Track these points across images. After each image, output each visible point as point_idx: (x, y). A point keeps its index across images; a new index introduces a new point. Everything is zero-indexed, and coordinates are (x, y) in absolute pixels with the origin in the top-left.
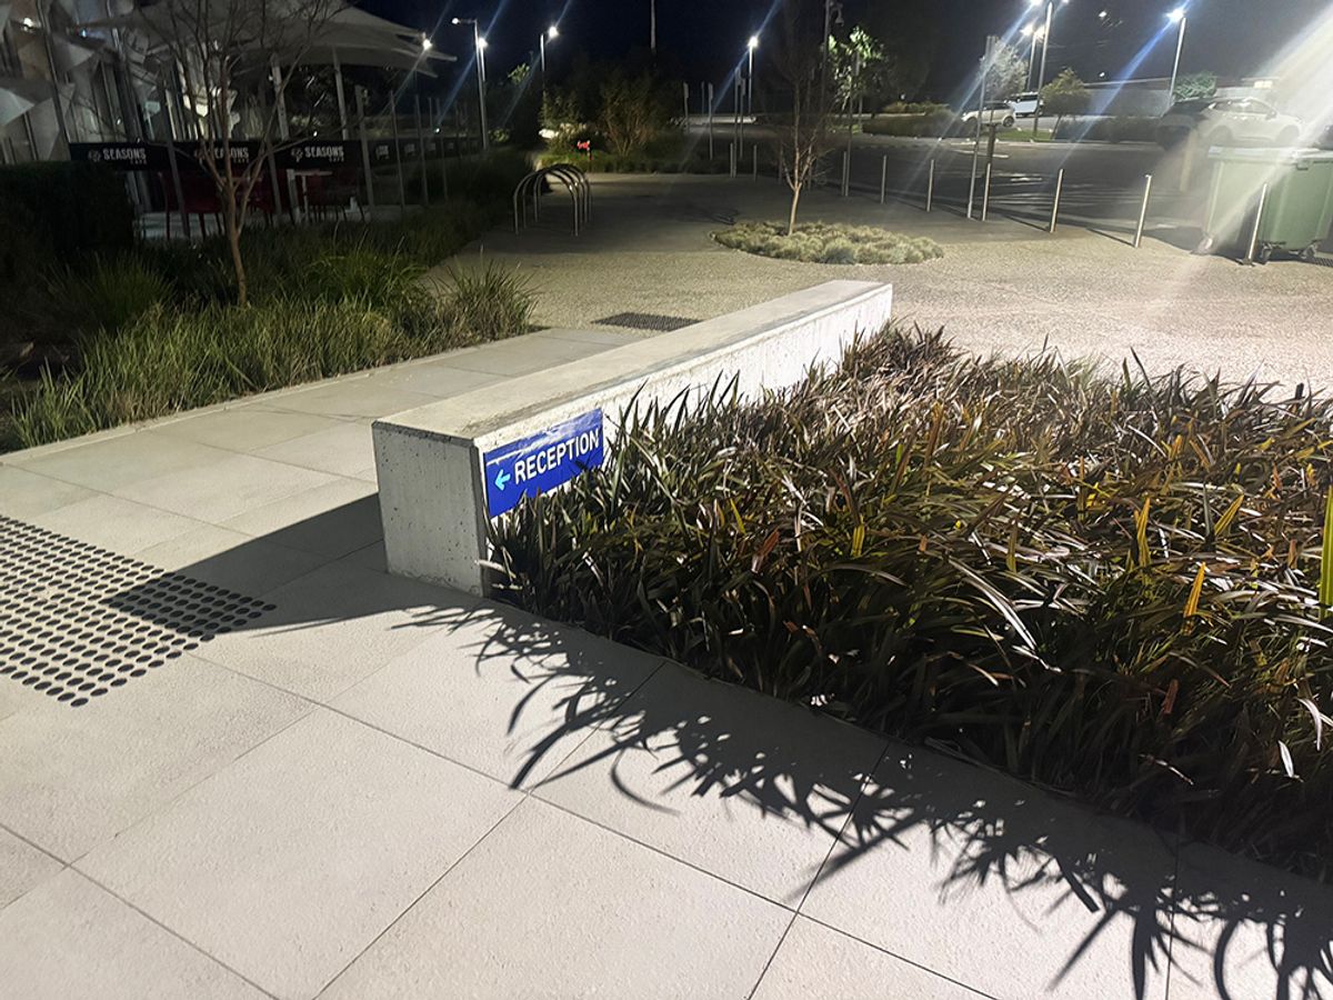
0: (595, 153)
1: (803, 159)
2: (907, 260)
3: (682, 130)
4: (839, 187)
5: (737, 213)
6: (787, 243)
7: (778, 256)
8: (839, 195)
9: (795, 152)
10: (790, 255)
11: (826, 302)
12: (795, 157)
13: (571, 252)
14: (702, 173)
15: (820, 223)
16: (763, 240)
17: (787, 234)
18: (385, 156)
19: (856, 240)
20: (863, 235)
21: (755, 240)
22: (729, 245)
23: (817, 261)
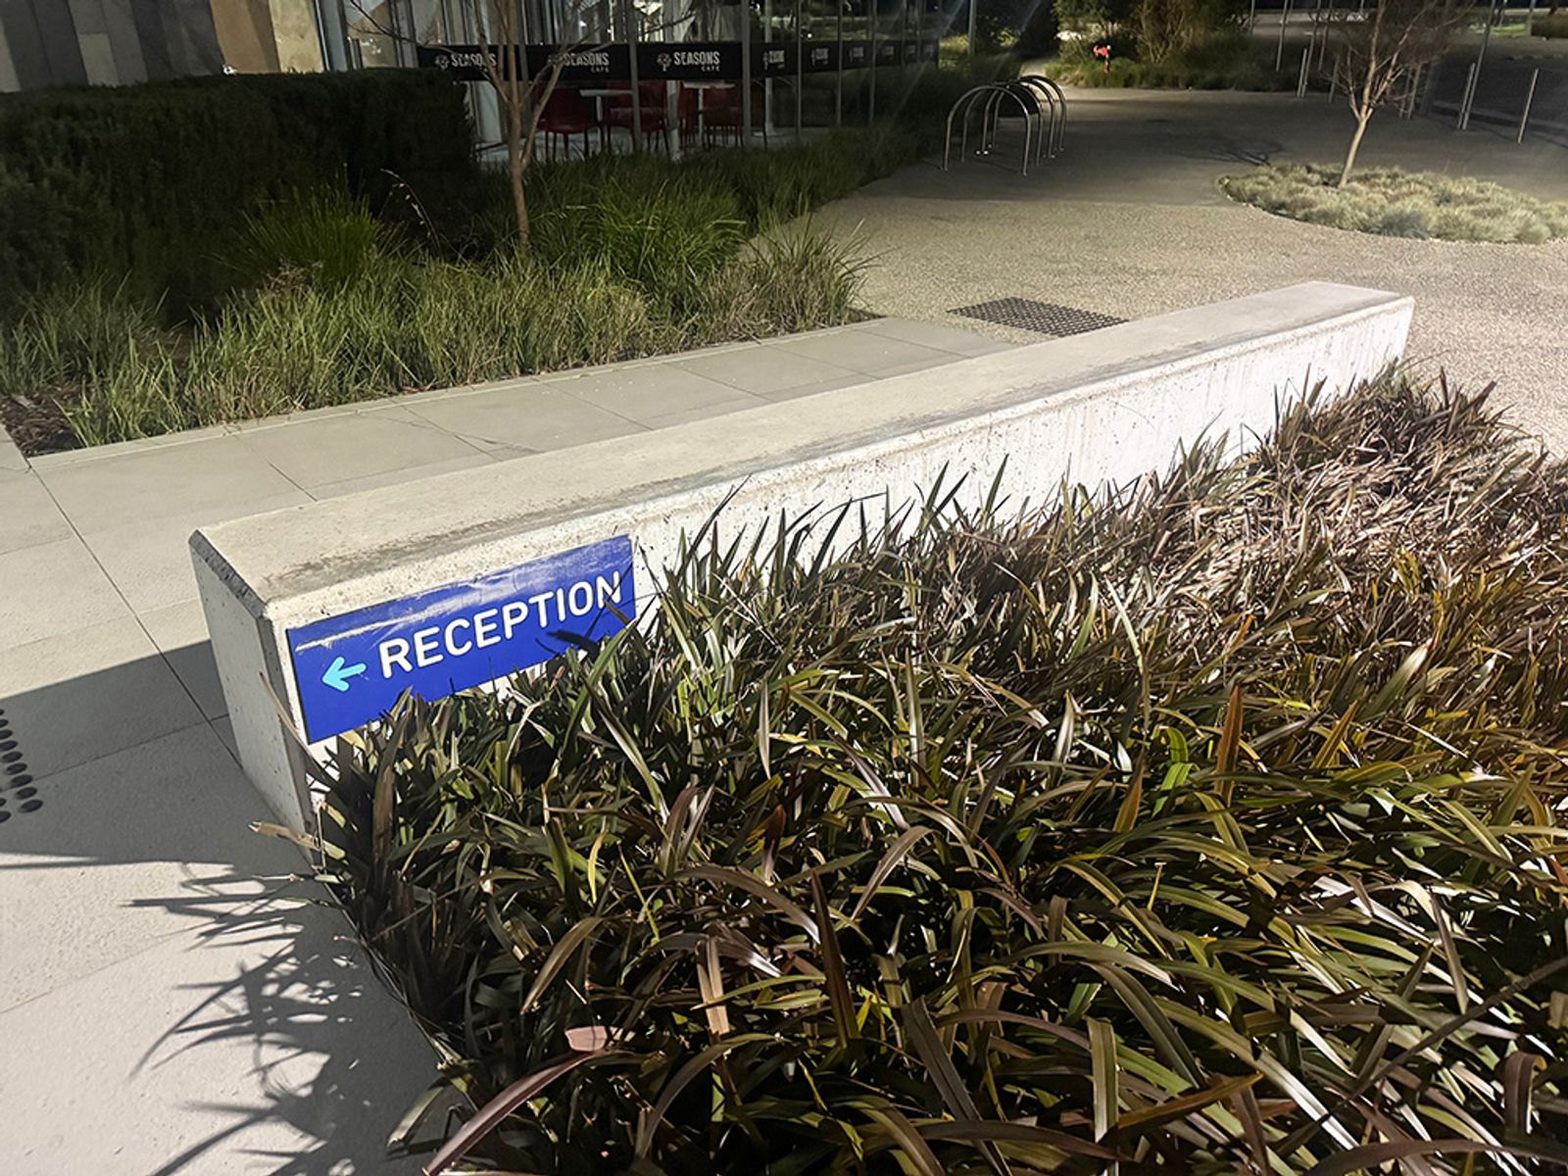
0: (1117, 62)
1: (1381, 74)
2: (1519, 239)
3: (1245, 30)
4: (1456, 114)
5: (1280, 149)
6: (1328, 199)
7: (1306, 219)
8: (1455, 128)
9: (1370, 61)
10: (1327, 218)
11: (1260, 326)
12: (1368, 70)
13: (1000, 199)
14: (1257, 90)
15: (1396, 169)
16: (1291, 193)
17: (1336, 185)
18: (776, 64)
19: (1445, 199)
20: (1460, 191)
21: (1278, 194)
22: (1239, 197)
23: (1366, 229)
